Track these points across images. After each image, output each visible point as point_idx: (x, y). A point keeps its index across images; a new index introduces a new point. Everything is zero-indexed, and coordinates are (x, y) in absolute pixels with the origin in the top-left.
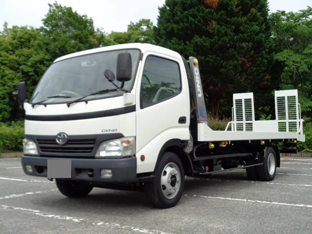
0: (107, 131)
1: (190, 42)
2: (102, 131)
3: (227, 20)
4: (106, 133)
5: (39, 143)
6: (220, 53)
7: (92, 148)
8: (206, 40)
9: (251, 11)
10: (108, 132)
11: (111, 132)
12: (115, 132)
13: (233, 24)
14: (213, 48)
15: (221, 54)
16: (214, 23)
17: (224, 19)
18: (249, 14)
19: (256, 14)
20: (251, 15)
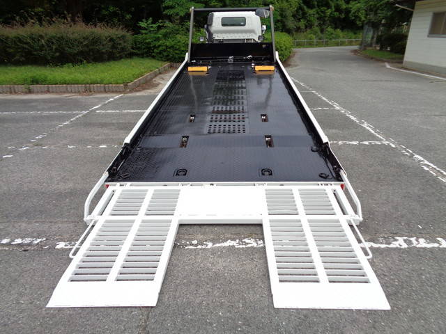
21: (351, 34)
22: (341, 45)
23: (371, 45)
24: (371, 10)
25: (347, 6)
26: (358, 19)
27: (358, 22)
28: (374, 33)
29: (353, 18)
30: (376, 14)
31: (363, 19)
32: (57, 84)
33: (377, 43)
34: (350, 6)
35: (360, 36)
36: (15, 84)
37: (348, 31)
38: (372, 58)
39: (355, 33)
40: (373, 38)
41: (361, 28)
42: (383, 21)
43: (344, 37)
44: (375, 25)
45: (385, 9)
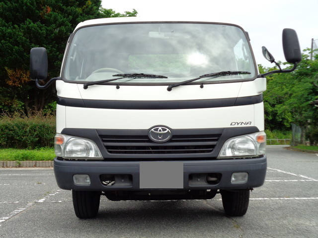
0: (238, 124)
1: (19, 26)
2: (231, 125)
3: (63, 9)
4: (236, 126)
5: (104, 141)
6: (55, 43)
7: (213, 146)
8: (42, 27)
9: (87, 3)
10: (239, 126)
11: (243, 126)
12: (248, 125)
13: (69, 14)
14: (48, 37)
15: (57, 45)
16: (50, 9)
17: (60, 7)
18: (84, 6)
19: (92, 8)
20: (87, 7)
21: (281, 134)
22: (272, 144)
23: (301, 143)
24: (296, 111)
25: (273, 109)
26: (286, 121)
27: (285, 124)
28: (302, 131)
29: (281, 120)
30: (301, 114)
31: (290, 120)
32: (44, 160)
33: (306, 139)
34: (276, 109)
35: (290, 136)
36: (8, 160)
37: (277, 132)
38: (304, 151)
39: (285, 134)
40: (302, 136)
41: (290, 129)
42: (309, 121)
43: (274, 137)
44: (302, 124)
45: (308, 110)
